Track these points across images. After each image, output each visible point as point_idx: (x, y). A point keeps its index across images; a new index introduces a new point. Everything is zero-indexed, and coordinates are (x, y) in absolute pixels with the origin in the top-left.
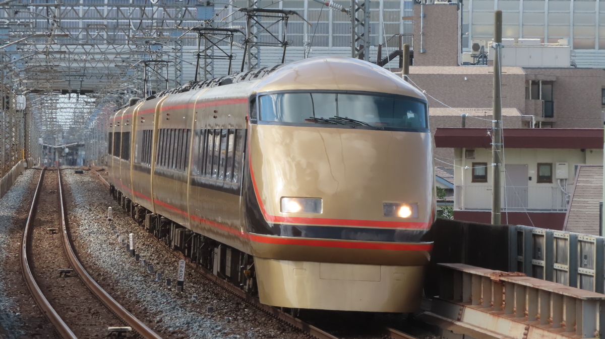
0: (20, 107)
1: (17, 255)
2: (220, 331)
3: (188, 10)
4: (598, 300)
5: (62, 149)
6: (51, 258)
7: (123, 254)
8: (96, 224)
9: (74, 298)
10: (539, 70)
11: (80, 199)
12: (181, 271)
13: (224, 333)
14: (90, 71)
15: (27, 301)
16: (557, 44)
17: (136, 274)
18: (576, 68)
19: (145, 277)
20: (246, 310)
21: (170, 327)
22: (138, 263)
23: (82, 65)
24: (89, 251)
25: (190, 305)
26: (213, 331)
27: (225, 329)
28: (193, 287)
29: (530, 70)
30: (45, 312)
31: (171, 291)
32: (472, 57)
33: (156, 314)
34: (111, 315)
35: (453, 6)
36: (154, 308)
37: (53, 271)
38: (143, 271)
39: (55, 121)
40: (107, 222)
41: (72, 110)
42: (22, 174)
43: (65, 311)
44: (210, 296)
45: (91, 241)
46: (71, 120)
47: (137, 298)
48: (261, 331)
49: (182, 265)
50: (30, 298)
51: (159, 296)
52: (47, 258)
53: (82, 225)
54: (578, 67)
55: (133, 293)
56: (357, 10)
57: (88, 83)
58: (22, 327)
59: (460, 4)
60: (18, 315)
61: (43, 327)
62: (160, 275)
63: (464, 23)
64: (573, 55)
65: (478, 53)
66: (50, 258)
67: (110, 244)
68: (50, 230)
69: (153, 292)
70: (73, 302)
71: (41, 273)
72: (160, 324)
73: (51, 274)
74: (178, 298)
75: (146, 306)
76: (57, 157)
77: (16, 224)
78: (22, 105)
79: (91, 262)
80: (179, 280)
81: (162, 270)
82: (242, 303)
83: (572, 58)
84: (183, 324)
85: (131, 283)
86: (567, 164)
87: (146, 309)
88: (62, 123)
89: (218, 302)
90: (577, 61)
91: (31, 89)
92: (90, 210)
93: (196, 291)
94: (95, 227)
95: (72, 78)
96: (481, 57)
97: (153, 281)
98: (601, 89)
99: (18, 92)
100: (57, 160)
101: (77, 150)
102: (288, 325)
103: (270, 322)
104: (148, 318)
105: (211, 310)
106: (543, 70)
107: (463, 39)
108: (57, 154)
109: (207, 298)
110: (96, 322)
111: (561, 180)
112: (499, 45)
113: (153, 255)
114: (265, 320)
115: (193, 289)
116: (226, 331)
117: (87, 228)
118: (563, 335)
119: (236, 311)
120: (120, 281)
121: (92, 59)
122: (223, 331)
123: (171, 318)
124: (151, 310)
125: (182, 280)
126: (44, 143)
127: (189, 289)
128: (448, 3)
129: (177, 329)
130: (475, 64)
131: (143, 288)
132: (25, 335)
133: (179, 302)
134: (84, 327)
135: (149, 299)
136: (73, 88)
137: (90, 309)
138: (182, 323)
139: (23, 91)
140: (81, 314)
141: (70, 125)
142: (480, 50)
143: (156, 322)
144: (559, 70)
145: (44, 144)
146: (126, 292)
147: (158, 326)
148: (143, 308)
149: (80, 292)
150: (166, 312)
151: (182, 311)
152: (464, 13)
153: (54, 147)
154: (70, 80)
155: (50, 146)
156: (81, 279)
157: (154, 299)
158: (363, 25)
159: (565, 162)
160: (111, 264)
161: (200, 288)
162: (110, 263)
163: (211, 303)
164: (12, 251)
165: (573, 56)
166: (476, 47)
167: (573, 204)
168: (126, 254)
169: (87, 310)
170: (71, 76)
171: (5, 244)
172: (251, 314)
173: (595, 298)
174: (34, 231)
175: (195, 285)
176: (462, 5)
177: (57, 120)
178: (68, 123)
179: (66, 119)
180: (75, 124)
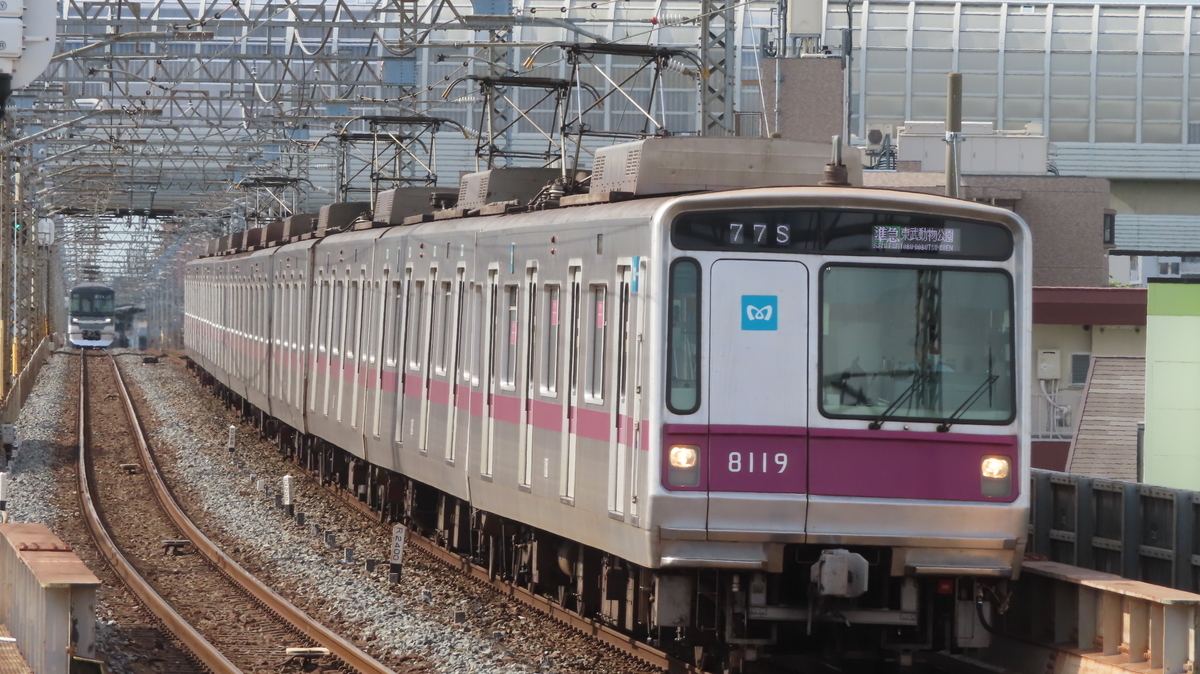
0: (44, 240)
1: (77, 514)
2: (489, 656)
3: (368, 66)
4: (1192, 605)
6: (140, 519)
7: (270, 512)
8: (207, 457)
9: (203, 594)
10: (989, 180)
11: (165, 412)
12: (397, 545)
13: (499, 660)
14: (170, 176)
15: (120, 598)
16: (1023, 131)
17: (304, 550)
18: (1058, 176)
19: (322, 555)
20: (521, 617)
21: (396, 648)
22: (303, 529)
23: (156, 164)
24: (206, 507)
25: (421, 608)
26: (476, 656)
27: (497, 653)
28: (415, 574)
29: (973, 178)
30: (160, 619)
31: (379, 581)
32: (867, 154)
33: (361, 624)
34: (278, 626)
35: (834, 61)
36: (357, 614)
37: (150, 544)
38: (318, 545)
40: (227, 454)
41: (127, 246)
42: (47, 363)
43: (194, 618)
44: (451, 593)
45: (205, 489)
46: (122, 265)
47: (319, 595)
48: (563, 658)
49: (399, 535)
50: (123, 593)
51: (360, 592)
52: (131, 519)
53: (181, 458)
54: (1061, 173)
55: (309, 585)
56: (712, 71)
57: (164, 197)
58: (126, 646)
59: (847, 57)
60: (113, 624)
61: (165, 647)
62: (350, 553)
63: (853, 92)
64: (1051, 152)
65: (878, 148)
66: (136, 519)
67: (242, 494)
68: (126, 468)
69: (348, 584)
70: (202, 601)
71: (130, 547)
72: (374, 642)
73: (147, 549)
74: (394, 596)
75: (340, 609)
77: (59, 456)
78: (47, 236)
79: (214, 527)
80: (394, 562)
81: (351, 543)
82: (510, 605)
83: (1051, 157)
84: (420, 643)
85: (303, 568)
86: (1058, 353)
87: (340, 614)
88: (107, 270)
89: (468, 602)
90: (1058, 163)
91: (64, 207)
92: (190, 431)
93: (423, 582)
94: (206, 463)
95: (136, 188)
96: (884, 155)
97: (339, 563)
98: (1103, 216)
99: (42, 214)
101: (131, 319)
102: (604, 647)
103: (570, 640)
104: (349, 632)
105: (461, 617)
106: (998, 179)
107: (852, 121)
109: (448, 596)
110: (255, 639)
111: (1048, 382)
112: (956, 136)
113: (326, 515)
114: (561, 637)
115: (417, 579)
116: (500, 657)
117: (193, 463)
118: (1124, 669)
119: (506, 620)
120: (279, 563)
121: (175, 153)
122: (495, 657)
123: (393, 631)
124: (350, 617)
125: (399, 562)
127: (410, 579)
128: (826, 56)
129: (410, 651)
130: (872, 168)
131: (327, 576)
132: (136, 661)
133: (399, 603)
134: (235, 647)
135: (343, 596)
136: (138, 205)
137: (238, 614)
138: (417, 642)
139: (48, 211)
140: (223, 624)
141: (120, 273)
142: (882, 143)
143: (365, 638)
144: (1027, 179)
146: (296, 582)
147: (371, 646)
148: (335, 613)
149: (210, 583)
150: (381, 622)
151: (408, 619)
152: (853, 74)
154: (132, 192)
156: (204, 557)
157: (353, 596)
158: (721, 98)
159: (1054, 348)
160: (255, 532)
161: (428, 576)
162: (252, 529)
163: (457, 604)
164: (65, 507)
165: (1053, 154)
166: (875, 137)
167: (1082, 427)
168: (275, 514)
169: (232, 616)
170: (135, 183)
171: (50, 492)
172: (531, 624)
173: (1187, 602)
174: (96, 468)
175: (420, 573)
176: (851, 59)
177: (98, 264)
178: (117, 271)
179: (114, 262)
180: (129, 272)
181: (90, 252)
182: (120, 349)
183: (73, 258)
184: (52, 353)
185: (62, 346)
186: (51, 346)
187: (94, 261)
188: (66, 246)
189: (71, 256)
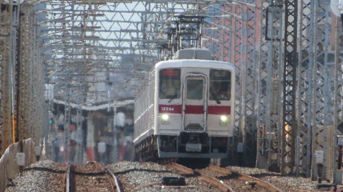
5: (109, 114)
39: (89, 38)
42: (13, 185)
46: (134, 35)
76: (90, 136)
88: (111, 44)
100: (91, 144)
108: (91, 127)
126: (55, 97)
141: (130, 48)
145: (55, 101)
153: (84, 108)
155: (74, 105)
177: (96, 34)
178: (126, 44)
179: (122, 31)
180: (144, 47)
181: (85, 15)
182: (126, 163)
183: (59, 25)
184: (22, 169)
185: (38, 158)
186: (21, 159)
187: (92, 29)
188: (49, 7)
189: (56, 21)
